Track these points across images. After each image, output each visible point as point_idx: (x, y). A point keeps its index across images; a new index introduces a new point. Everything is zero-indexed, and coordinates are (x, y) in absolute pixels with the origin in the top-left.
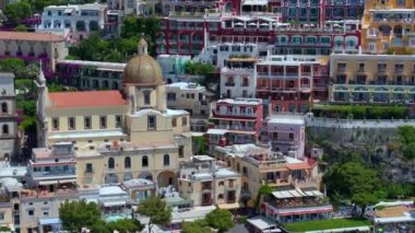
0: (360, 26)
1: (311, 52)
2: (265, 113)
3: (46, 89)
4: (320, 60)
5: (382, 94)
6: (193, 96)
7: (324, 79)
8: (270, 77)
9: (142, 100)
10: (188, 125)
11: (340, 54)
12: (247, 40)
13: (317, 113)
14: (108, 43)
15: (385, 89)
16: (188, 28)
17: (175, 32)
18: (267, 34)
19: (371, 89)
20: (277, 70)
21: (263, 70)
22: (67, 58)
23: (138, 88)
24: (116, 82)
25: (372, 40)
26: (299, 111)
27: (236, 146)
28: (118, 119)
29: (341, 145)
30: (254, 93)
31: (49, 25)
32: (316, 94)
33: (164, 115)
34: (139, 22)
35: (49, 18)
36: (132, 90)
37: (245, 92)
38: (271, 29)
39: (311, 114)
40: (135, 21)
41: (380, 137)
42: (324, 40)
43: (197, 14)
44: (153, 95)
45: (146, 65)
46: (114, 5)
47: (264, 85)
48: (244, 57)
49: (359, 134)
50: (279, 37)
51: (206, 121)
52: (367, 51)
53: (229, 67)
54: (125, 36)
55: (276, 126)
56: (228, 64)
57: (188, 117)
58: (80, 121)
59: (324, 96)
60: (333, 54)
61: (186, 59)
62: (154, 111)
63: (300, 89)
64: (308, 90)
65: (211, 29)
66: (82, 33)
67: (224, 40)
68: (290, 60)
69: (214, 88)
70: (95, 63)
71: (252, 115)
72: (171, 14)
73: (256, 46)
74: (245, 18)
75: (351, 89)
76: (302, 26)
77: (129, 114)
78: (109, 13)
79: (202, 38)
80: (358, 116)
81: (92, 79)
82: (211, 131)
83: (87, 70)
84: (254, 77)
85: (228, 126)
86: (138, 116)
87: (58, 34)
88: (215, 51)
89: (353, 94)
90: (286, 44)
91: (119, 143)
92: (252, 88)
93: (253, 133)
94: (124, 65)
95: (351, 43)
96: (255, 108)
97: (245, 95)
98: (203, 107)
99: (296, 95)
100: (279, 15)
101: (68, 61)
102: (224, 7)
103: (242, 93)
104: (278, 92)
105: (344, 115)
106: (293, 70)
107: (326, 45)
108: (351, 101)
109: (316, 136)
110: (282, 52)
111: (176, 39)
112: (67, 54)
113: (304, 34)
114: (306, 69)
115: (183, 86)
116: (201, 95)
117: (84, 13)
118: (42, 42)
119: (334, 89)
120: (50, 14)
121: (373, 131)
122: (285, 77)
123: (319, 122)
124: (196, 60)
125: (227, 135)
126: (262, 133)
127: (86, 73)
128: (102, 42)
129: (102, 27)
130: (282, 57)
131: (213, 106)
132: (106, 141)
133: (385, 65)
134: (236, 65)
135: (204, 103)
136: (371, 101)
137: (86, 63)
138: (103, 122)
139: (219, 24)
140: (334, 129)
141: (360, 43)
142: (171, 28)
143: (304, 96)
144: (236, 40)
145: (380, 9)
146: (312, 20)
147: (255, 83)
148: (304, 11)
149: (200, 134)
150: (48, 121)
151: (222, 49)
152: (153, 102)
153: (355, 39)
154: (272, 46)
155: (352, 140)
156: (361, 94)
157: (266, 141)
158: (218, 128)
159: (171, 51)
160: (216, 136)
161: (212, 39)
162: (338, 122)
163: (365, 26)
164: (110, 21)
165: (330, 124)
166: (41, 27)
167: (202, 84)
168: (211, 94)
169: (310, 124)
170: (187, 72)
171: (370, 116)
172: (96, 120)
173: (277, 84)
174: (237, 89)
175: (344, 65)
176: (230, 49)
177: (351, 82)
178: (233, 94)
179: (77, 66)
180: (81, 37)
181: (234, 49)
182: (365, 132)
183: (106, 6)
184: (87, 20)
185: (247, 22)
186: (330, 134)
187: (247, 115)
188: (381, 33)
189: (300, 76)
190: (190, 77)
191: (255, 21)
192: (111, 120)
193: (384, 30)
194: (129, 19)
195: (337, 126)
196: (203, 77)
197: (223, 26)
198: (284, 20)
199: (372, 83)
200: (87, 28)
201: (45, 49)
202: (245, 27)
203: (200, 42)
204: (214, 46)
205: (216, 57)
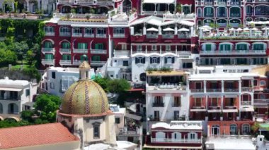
1: (242, 61)
8: (206, 94)
12: (164, 49)
16: (86, 35)
17: (70, 39)
18: (189, 41)
21: (197, 86)
23: (87, 120)
30: (187, 115)
36: (79, 122)
37: (176, 113)
38: (193, 35)
39: (263, 137)
44: (103, 127)
47: (198, 104)
48: (164, 70)
50: (204, 45)
63: (241, 107)
64: (251, 109)
65: (115, 36)
67: (134, 50)
73: (178, 57)
79: (106, 47)
84: (187, 95)
88: (126, 63)
90: (212, 53)
92: (185, 109)
96: (199, 133)
97: (176, 117)
99: (237, 114)
102: (121, 7)
103: (171, 115)
111: (70, 48)
113: (233, 41)
122: (223, 93)
130: (210, 68)
139: (126, 30)
142: (61, 34)
143: (247, 116)
144: (149, 49)
147: (189, 102)
148: (222, 10)
151: (138, 60)
152: (103, 136)
154: (198, 55)
159: (61, 63)
161: (118, 48)
173: (213, 102)
174: (164, 111)
176: (148, 61)
178: (162, 116)
181: (152, 60)
185: (162, 27)
187: (190, 141)
189: (240, 92)
191: (172, 26)
197: (132, 32)
202: (160, 33)
203: (104, 52)
204: (125, 57)
205: (129, 71)
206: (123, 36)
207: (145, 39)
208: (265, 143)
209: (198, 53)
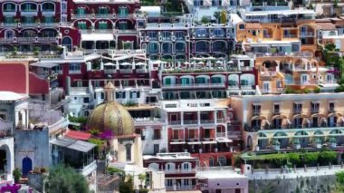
8: (182, 126)
18: (147, 75)
19: (291, 135)
20: (190, 117)
21: (174, 117)
23: (121, 141)
36: (115, 143)
37: (156, 147)
38: (151, 69)
39: (249, 166)
41: (322, 186)
47: (176, 137)
48: (131, 105)
49: (302, 184)
50: (163, 79)
63: (217, 139)
65: (71, 72)
67: (94, 85)
71: (190, 171)
73: (143, 91)
75: (270, 135)
84: (166, 127)
88: (87, 100)
92: (164, 141)
95: (244, 83)
96: (193, 163)
97: (155, 150)
108: (278, 148)
110: (173, 97)
113: (195, 74)
122: (199, 125)
133: (300, 106)
136: (298, 147)
139: (83, 66)
141: (256, 83)
147: (167, 135)
148: (166, 46)
154: (158, 90)
161: (74, 85)
173: (191, 134)
174: (147, 144)
175: (258, 107)
177: (267, 127)
181: (118, 95)
182: (308, 181)
186: (274, 186)
187: (184, 171)
189: (216, 123)
195: (281, 176)
197: (89, 67)
202: (118, 68)
205: (92, 107)
206: (79, 72)
207: (104, 75)
208: (252, 172)
209: (159, 87)
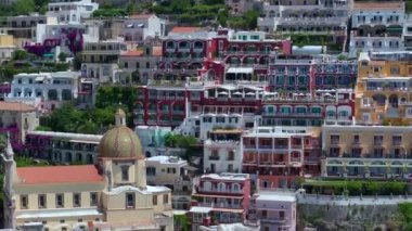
0: (353, 95)
1: (301, 123)
2: (253, 189)
3: (15, 163)
4: (311, 132)
5: (379, 168)
6: (174, 170)
7: (316, 152)
8: (258, 150)
9: (120, 175)
10: (170, 203)
11: (332, 125)
12: (232, 111)
13: (309, 189)
14: (81, 113)
15: (382, 163)
16: (168, 98)
17: (155, 101)
18: (254, 103)
19: (367, 163)
20: (266, 142)
21: (250, 142)
22: (38, 129)
23: (116, 162)
24: (91, 156)
25: (367, 110)
26: (289, 187)
27: (223, 226)
28: (94, 196)
29: (336, 225)
30: (240, 168)
31: (20, 93)
32: (307, 168)
33: (144, 192)
34: (116, 90)
35: (19, 86)
36: (108, 164)
37: (230, 166)
38: (258, 98)
39: (303, 190)
40: (110, 89)
41: (378, 215)
42: (315, 111)
43: (177, 82)
44: (132, 170)
45: (123, 137)
46: (88, 73)
47: (251, 159)
48: (228, 128)
49: (355, 212)
50: (267, 107)
51: (189, 198)
52: (361, 122)
53: (213, 139)
54: (100, 106)
55: (265, 204)
56: (212, 136)
57: (170, 194)
58: (51, 199)
59: (316, 170)
60: (325, 125)
61: (166, 130)
62: (133, 188)
63: (290, 163)
64: (299, 164)
65: (193, 98)
66: (54, 102)
67: (207, 110)
68: (278, 132)
69: (196, 162)
70: (68, 135)
71: (240, 191)
72: (150, 82)
73: (242, 117)
74: (229, 87)
75: (345, 163)
76: (291, 95)
77: (105, 191)
78: (82, 81)
79: (183, 109)
80: (354, 193)
81: (64, 152)
82: (194, 209)
83: (59, 142)
84: (240, 150)
85: (212, 204)
86: (115, 193)
87: (28, 103)
88: (198, 122)
89: (347, 168)
90: (274, 114)
91: (95, 223)
92: (238, 162)
93: (240, 211)
94: (100, 137)
95: (344, 114)
96: (242, 184)
97: (230, 169)
98: (186, 183)
99: (287, 168)
100: (265, 84)
101: (39, 133)
102: (206, 75)
103: (226, 167)
104: (267, 167)
105: (339, 192)
106: (281, 142)
107: (318, 115)
108: (346, 176)
109: (308, 215)
110: (269, 124)
111: (156, 109)
112: (37, 125)
113: (293, 104)
114: (297, 141)
115: (163, 160)
116: (182, 170)
117: (57, 81)
118: (11, 112)
119: (327, 163)
120: (20, 82)
121: (370, 208)
122: (274, 150)
123: (312, 200)
124: (177, 131)
125: (211, 213)
126: (250, 212)
127: (58, 145)
128: (76, 112)
129: (76, 96)
130: (270, 128)
131: (196, 181)
132: (80, 220)
133: (382, 137)
134: (220, 137)
135: (186, 178)
136: (367, 176)
137: (59, 134)
138: (77, 200)
139: (202, 93)
140: (328, 206)
141: (353, 114)
142: (150, 97)
143: (295, 171)
144: (220, 111)
145: (374, 78)
146: (300, 89)
147: (242, 158)
148: (292, 79)
149: (182, 212)
150: (16, 198)
151: (205, 120)
152: (132, 178)
153: (348, 109)
154: (259, 117)
155: (348, 219)
156: (356, 169)
157: (254, 220)
158: (202, 206)
159: (149, 122)
160: (200, 215)
161: (194, 109)
162: (332, 199)
163: (358, 96)
164: (84, 90)
165: (323, 201)
166: (10, 95)
167: (184, 158)
168: (193, 169)
169: (302, 201)
170: (167, 145)
171: (367, 192)
172: (68, 198)
173: (265, 158)
174: (221, 163)
175: (338, 137)
176: (214, 120)
177: (345, 156)
178: (217, 168)
179: (48, 138)
180: (53, 106)
181: (218, 119)
182: (362, 209)
183: (80, 73)
184: (60, 89)
185: (232, 92)
186: (324, 212)
187: (233, 191)
188: (375, 103)
189: (290, 149)
190: (170, 150)
191: (241, 91)
192: (86, 197)
193: (380, 99)
194: (105, 88)
195: (331, 203)
196: (184, 150)
197: (206, 95)
198: (271, 89)
199: (368, 156)
200: (60, 97)
201: (14, 119)
202: (230, 97)
203: (182, 113)
204: (197, 117)
205: (198, 129)
206: (199, 99)
207: (216, 102)
208: (304, 196)
209: (261, 114)
